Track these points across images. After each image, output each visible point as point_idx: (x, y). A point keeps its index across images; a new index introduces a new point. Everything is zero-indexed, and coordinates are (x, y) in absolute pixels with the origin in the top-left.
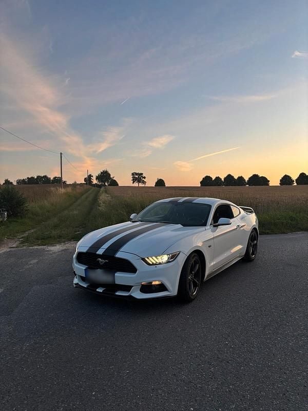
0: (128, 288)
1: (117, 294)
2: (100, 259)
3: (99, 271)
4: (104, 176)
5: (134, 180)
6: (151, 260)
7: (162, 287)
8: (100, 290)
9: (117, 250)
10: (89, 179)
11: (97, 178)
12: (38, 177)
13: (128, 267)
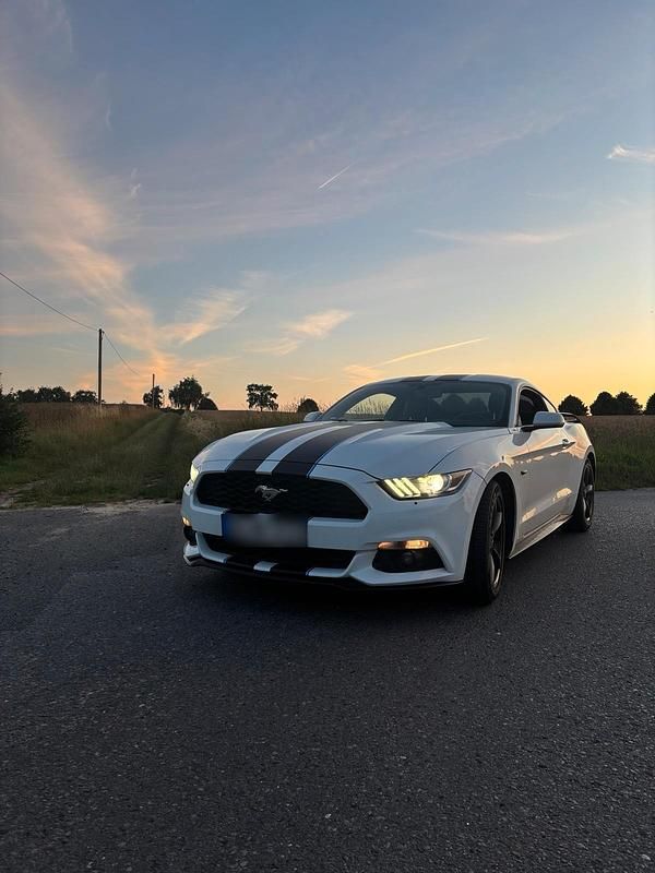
0: (342, 558)
1: (312, 573)
2: (265, 488)
3: (263, 517)
4: (188, 392)
5: (252, 400)
6: (401, 486)
7: (430, 558)
8: (263, 567)
9: (311, 464)
10: (153, 397)
11: (172, 395)
12: (43, 390)
13: (345, 503)
